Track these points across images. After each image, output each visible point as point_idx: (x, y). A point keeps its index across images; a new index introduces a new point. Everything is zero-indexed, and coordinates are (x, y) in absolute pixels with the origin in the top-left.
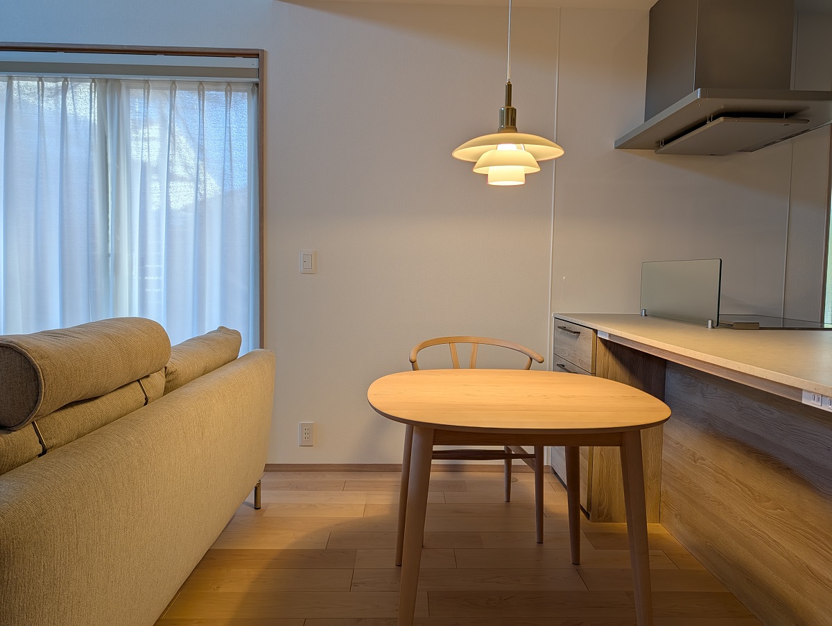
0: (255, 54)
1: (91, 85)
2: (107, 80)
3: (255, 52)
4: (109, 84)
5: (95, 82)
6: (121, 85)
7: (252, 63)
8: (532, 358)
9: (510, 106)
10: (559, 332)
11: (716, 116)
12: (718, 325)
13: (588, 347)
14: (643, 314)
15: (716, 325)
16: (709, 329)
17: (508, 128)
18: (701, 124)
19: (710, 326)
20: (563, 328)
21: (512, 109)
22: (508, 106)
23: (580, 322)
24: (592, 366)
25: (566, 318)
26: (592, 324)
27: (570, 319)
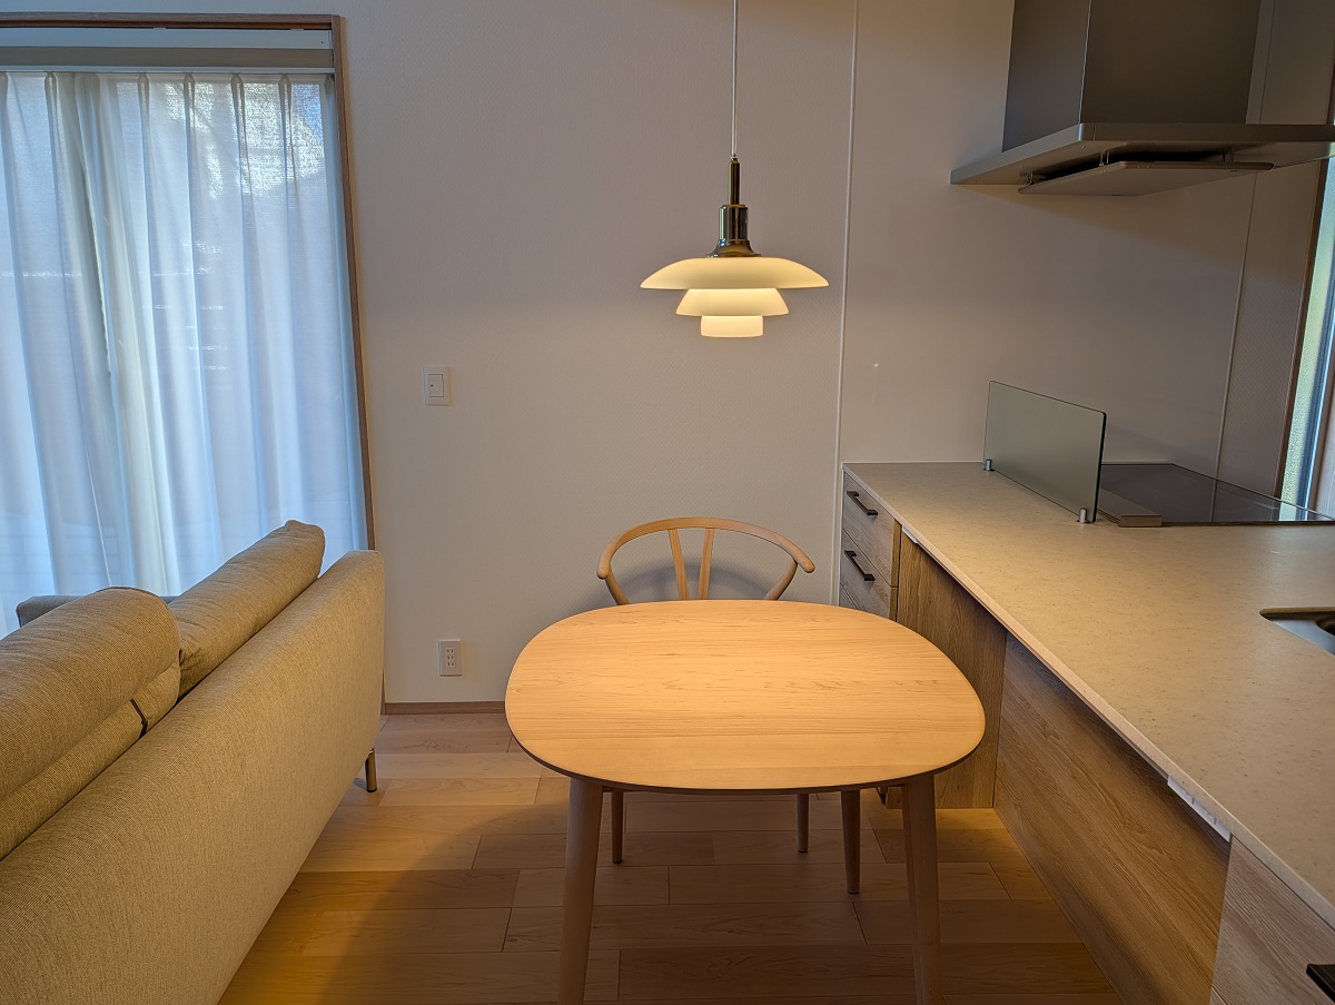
0: (325, 24)
1: (46, 82)
2: (73, 74)
3: (324, 20)
4: (78, 79)
5: (53, 76)
6: (98, 81)
7: (319, 40)
8: (797, 563)
9: (738, 202)
10: (849, 499)
11: (1115, 157)
12: (1094, 520)
13: (888, 543)
14: (988, 468)
15: (1091, 519)
16: (1082, 525)
17: (733, 243)
18: (1090, 163)
19: (1082, 519)
20: (854, 495)
21: (740, 209)
22: (733, 202)
23: (877, 497)
24: (893, 575)
25: (859, 481)
26: (894, 510)
27: (864, 485)
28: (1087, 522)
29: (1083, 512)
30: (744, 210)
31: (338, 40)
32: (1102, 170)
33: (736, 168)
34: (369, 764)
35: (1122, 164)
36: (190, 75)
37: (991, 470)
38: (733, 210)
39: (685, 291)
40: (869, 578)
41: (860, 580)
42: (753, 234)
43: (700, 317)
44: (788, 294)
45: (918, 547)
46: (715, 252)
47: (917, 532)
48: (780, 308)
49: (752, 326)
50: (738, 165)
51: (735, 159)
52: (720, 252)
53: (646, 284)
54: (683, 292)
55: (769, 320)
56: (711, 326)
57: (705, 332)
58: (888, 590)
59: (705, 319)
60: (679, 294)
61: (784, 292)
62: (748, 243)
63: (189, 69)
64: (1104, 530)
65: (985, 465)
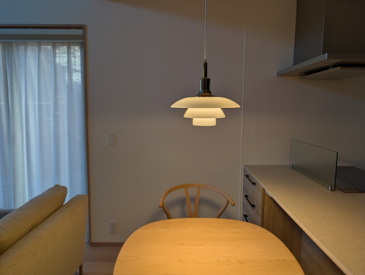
0: (81, 27)
4: (7, 44)
6: (13, 45)
8: (228, 202)
9: (207, 77)
10: (245, 177)
11: (335, 66)
12: (334, 190)
13: (260, 195)
14: (291, 168)
15: (333, 189)
16: (330, 192)
17: (205, 92)
18: (327, 68)
19: (330, 189)
20: (247, 176)
21: (207, 79)
22: (205, 77)
23: (256, 179)
24: (262, 207)
25: (249, 172)
26: (262, 184)
27: (251, 174)
28: (331, 190)
29: (330, 187)
30: (209, 80)
31: (85, 32)
32: (331, 70)
33: (206, 65)
34: (81, 268)
35: (339, 68)
36: (40, 43)
37: (293, 168)
38: (205, 79)
39: (187, 109)
40: (253, 206)
41: (250, 206)
42: (211, 88)
43: (193, 118)
44: (225, 110)
45: (272, 198)
46: (198, 95)
47: (271, 193)
48: (222, 115)
49: (212, 122)
50: (207, 63)
51: (206, 61)
52: (200, 95)
53: (173, 106)
54: (186, 109)
55: (218, 120)
56: (196, 122)
57: (194, 124)
58: (260, 212)
59: (194, 120)
60: (185, 110)
61: (223, 109)
62: (210, 91)
63: (40, 41)
64: (338, 194)
65: (291, 166)
